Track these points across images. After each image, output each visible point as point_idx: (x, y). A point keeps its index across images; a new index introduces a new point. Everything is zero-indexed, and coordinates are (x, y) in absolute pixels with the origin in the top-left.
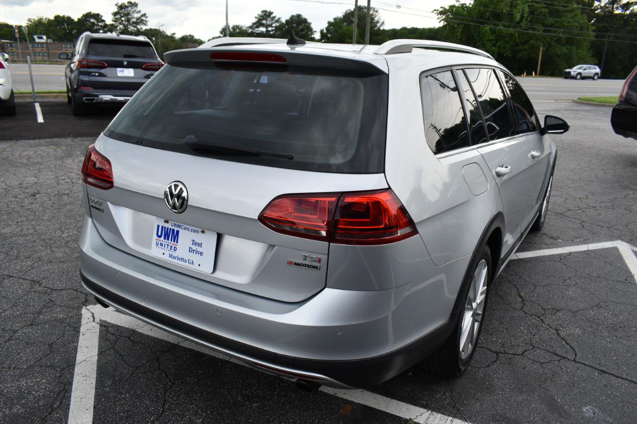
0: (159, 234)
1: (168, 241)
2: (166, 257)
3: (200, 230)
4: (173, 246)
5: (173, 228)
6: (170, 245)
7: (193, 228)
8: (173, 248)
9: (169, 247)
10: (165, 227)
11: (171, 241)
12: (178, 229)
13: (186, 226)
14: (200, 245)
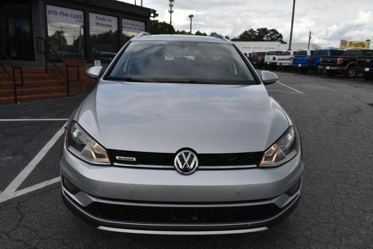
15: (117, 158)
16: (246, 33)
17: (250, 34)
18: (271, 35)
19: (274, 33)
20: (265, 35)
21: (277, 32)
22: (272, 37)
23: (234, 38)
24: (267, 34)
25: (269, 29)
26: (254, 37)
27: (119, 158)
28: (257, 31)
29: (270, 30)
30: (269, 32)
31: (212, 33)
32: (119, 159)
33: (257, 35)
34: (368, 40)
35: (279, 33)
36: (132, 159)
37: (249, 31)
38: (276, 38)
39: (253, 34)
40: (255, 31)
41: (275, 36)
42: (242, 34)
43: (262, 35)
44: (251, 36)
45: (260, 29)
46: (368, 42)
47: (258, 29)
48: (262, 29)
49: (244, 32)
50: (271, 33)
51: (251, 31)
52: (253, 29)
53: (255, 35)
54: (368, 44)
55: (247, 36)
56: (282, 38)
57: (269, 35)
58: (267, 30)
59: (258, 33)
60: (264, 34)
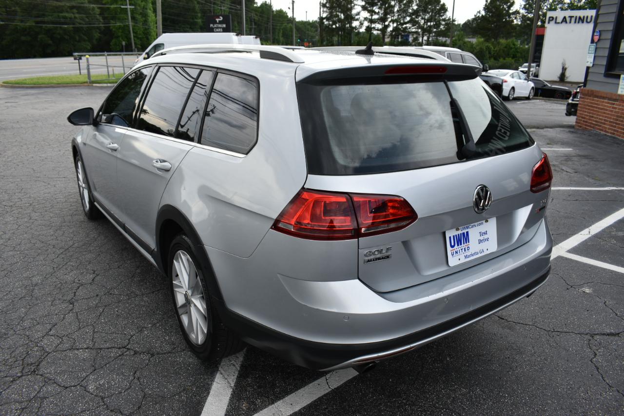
0: (453, 244)
1: (461, 246)
2: (463, 260)
3: (484, 221)
4: (466, 247)
5: (463, 231)
6: (463, 248)
7: (478, 223)
8: (466, 250)
9: (463, 250)
10: (456, 235)
11: (464, 244)
12: (467, 230)
13: (472, 225)
14: (486, 233)
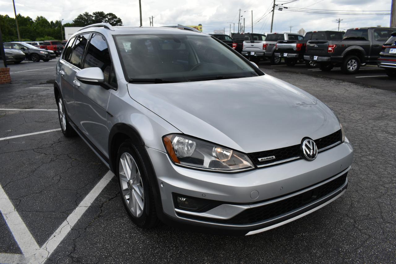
15: (260, 159)
16: (81, 17)
17: (86, 18)
18: (109, 19)
19: (112, 17)
20: (103, 19)
21: (115, 16)
22: (111, 22)
23: (68, 23)
24: (105, 18)
25: (106, 13)
26: (91, 21)
27: (262, 159)
28: (94, 15)
29: (108, 14)
30: (107, 16)
31: (38, 17)
32: (262, 161)
33: (94, 20)
34: (200, 25)
35: (118, 17)
36: (273, 158)
37: (84, 15)
38: (115, 22)
39: (89, 18)
40: (91, 15)
41: (113, 21)
42: (76, 18)
43: (99, 19)
44: (87, 21)
45: (96, 12)
46: (200, 27)
47: (93, 13)
48: (98, 13)
49: (79, 16)
50: (109, 18)
51: (87, 15)
52: (88, 13)
53: (92, 19)
54: (201, 28)
55: (83, 21)
56: (122, 23)
57: (107, 19)
58: (104, 14)
59: (95, 17)
60: (101, 19)
